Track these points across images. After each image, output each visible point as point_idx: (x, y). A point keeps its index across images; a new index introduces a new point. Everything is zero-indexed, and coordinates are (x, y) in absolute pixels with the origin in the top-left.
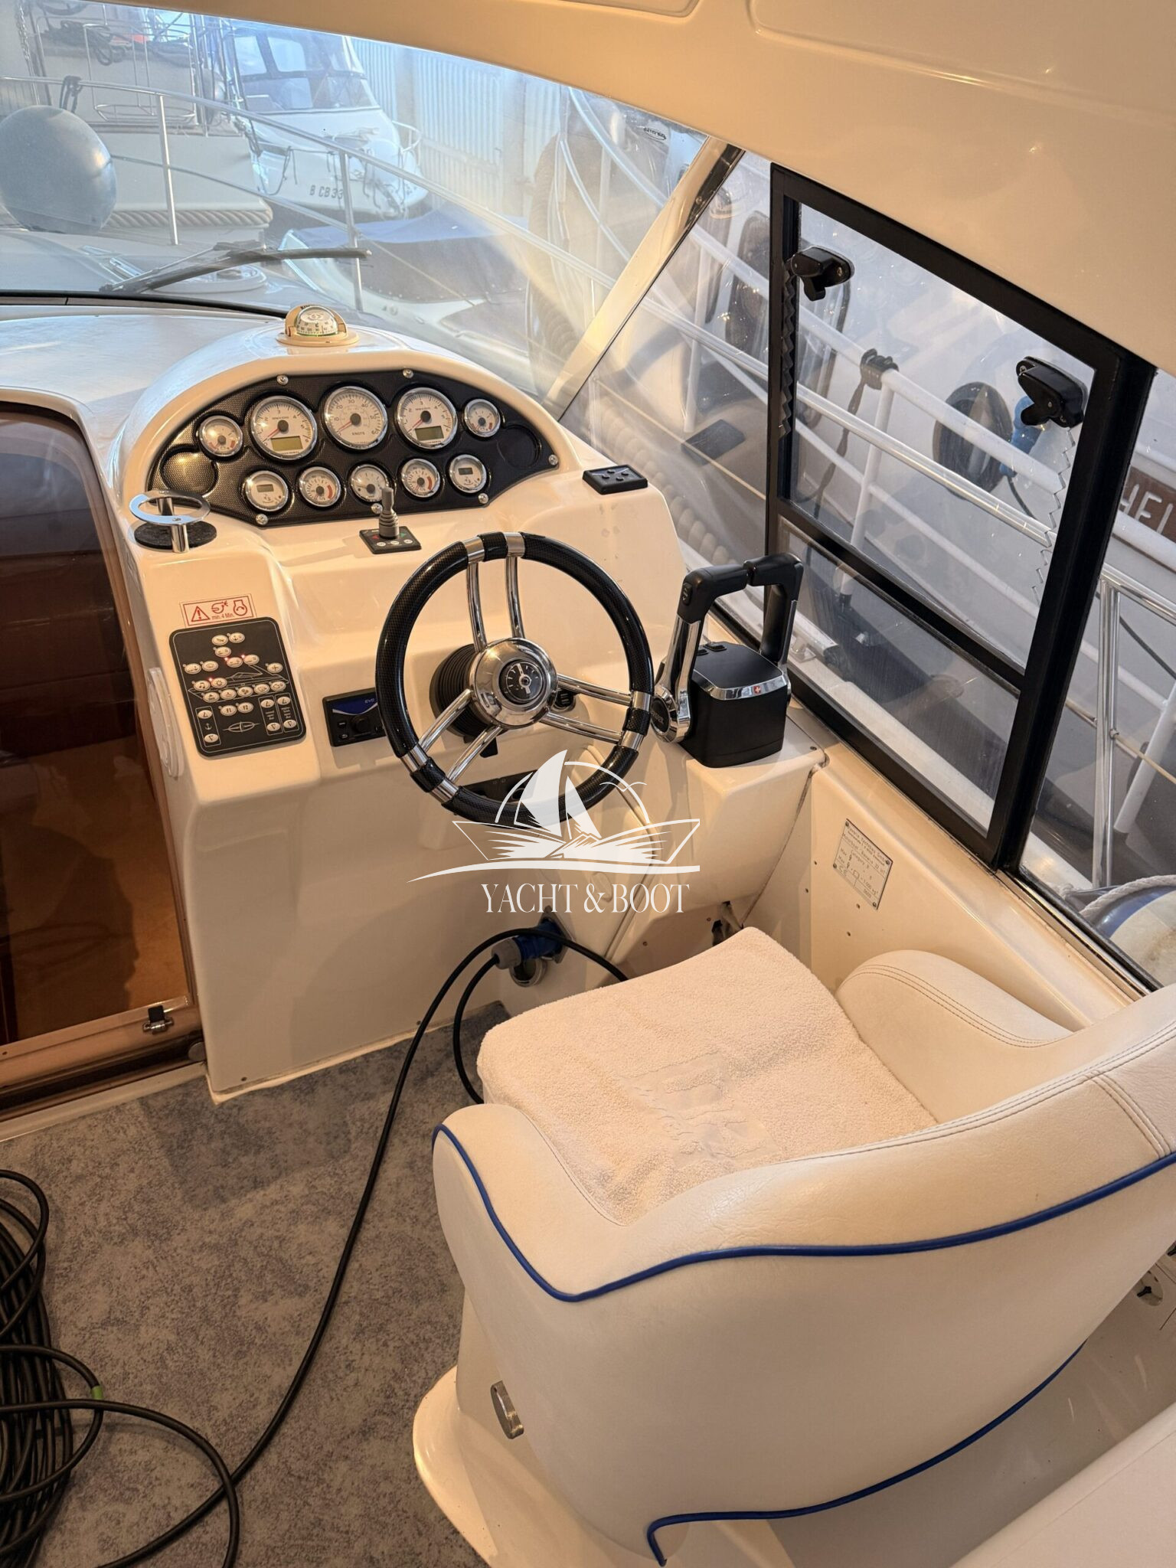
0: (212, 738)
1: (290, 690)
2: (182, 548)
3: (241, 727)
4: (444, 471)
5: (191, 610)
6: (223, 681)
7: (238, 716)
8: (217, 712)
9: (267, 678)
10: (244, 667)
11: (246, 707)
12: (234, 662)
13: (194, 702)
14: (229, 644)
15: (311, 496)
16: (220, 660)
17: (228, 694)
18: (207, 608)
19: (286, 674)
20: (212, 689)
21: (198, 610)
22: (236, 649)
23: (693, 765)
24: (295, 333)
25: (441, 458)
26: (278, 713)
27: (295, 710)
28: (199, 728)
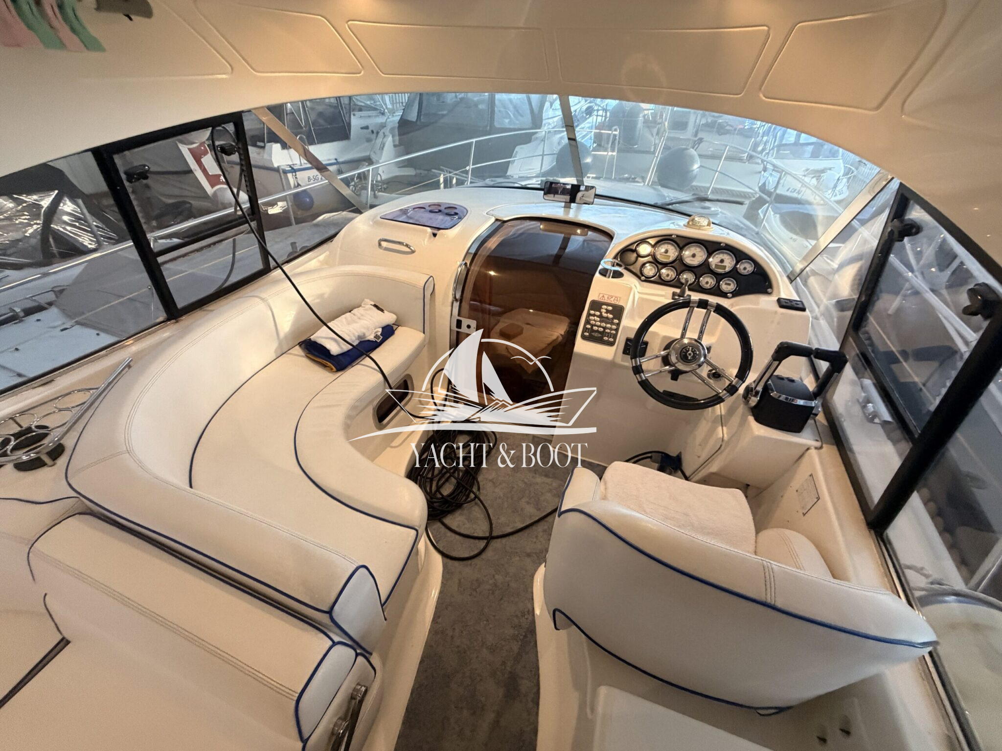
0: (587, 334)
1: (617, 330)
2: (609, 277)
3: (596, 335)
4: (718, 282)
5: (601, 295)
6: (598, 319)
7: (597, 331)
8: (592, 327)
9: (612, 323)
10: (607, 318)
11: (601, 329)
12: (605, 315)
13: (587, 322)
14: (606, 309)
15: (664, 277)
16: (601, 313)
17: (598, 323)
18: (606, 297)
19: (618, 325)
20: (594, 320)
21: (603, 296)
22: (608, 311)
23: (751, 419)
24: (691, 223)
25: (719, 277)
26: (609, 335)
27: (615, 337)
28: (585, 330)
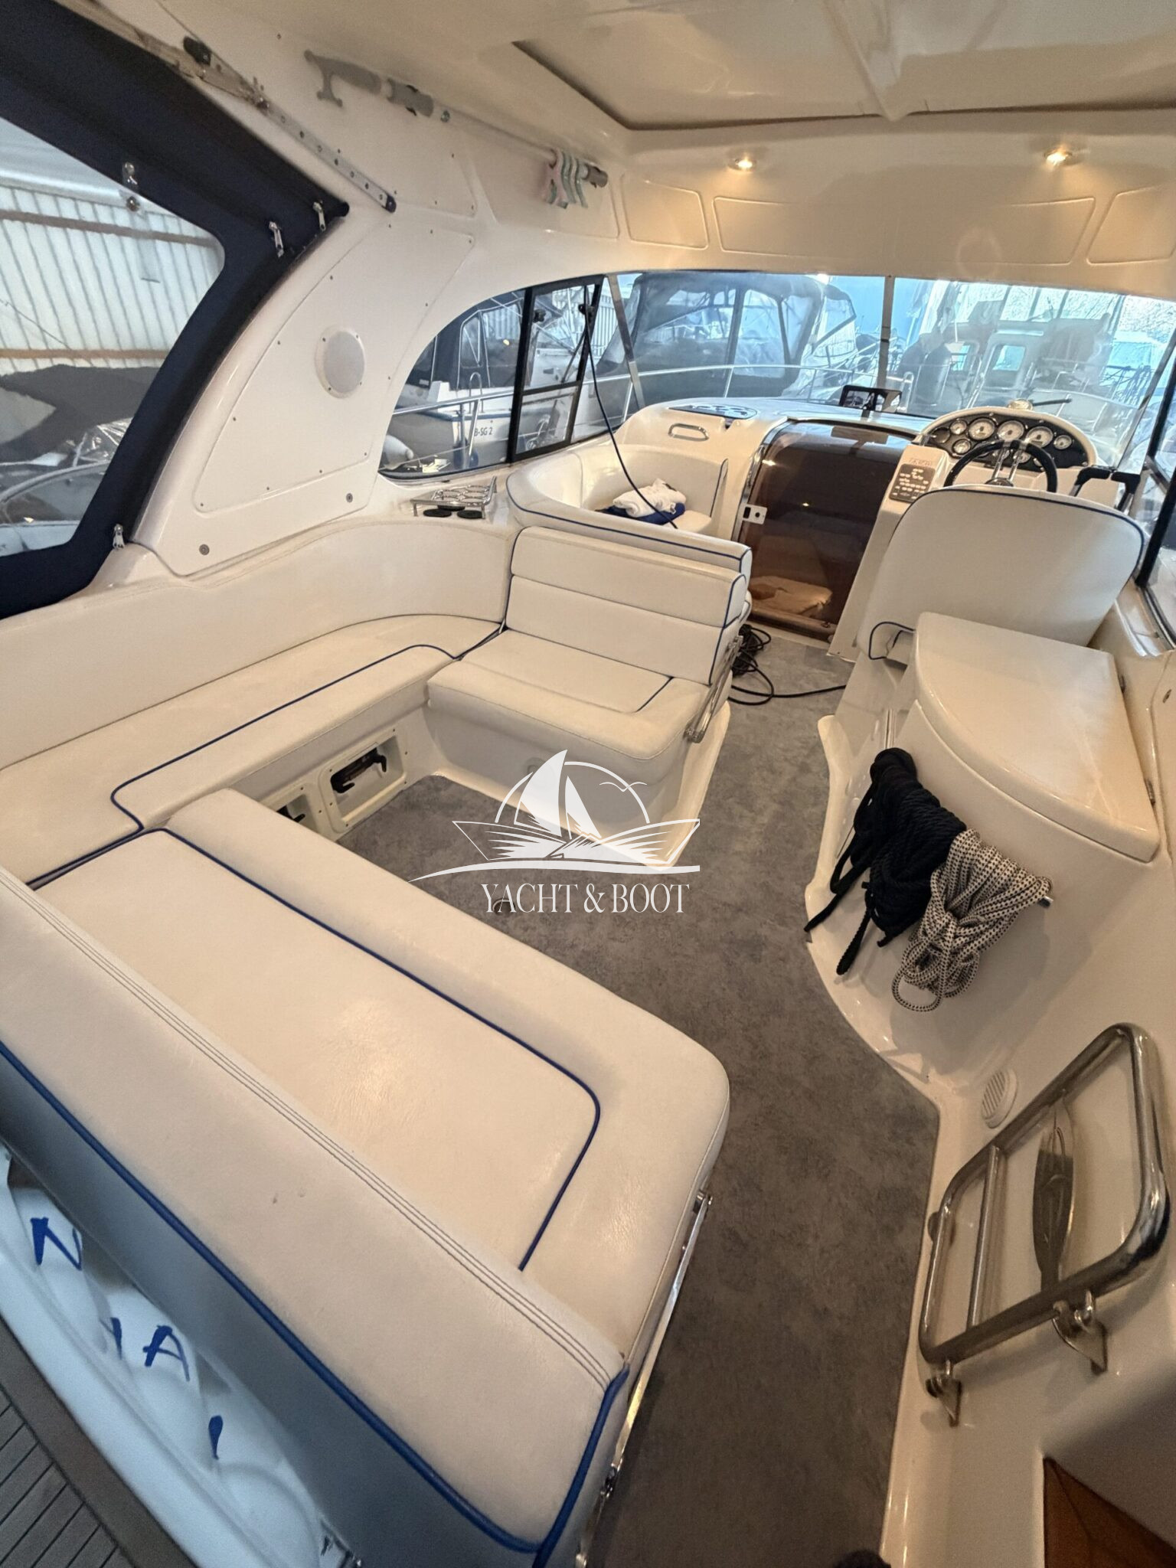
2: (922, 446)
5: (912, 461)
6: (908, 481)
7: (906, 491)
8: (901, 488)
9: (922, 485)
10: (917, 480)
11: (910, 490)
16: (911, 475)
17: (908, 485)
18: (918, 462)
19: (928, 485)
20: (904, 482)
21: (915, 461)
22: (918, 474)
28: (894, 490)
